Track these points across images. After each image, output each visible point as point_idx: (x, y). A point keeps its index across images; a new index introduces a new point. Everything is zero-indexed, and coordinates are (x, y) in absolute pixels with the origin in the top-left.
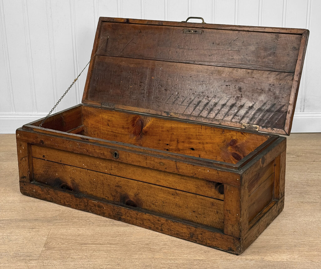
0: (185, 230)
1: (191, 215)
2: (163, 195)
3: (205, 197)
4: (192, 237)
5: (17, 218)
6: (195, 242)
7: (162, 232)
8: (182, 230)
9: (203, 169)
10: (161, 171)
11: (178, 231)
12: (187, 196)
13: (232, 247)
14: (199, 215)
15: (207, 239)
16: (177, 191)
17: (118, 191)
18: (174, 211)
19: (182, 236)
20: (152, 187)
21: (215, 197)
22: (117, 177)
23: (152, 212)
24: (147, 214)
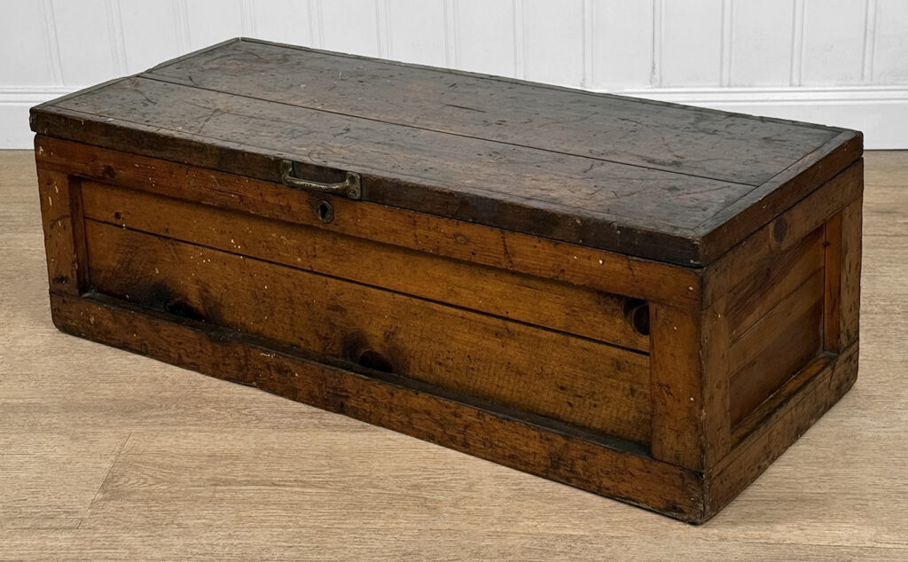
0: (534, 446)
1: (555, 398)
2: (467, 336)
3: (595, 344)
4: (558, 467)
5: (34, 401)
6: (566, 481)
7: (467, 450)
8: (527, 445)
9: (584, 257)
10: (458, 261)
11: (515, 448)
12: (540, 339)
13: (678, 501)
14: (577, 399)
15: (601, 474)
16: (511, 325)
17: (336, 323)
18: (502, 387)
19: (527, 464)
20: (435, 311)
21: (624, 343)
22: (333, 280)
23: (436, 389)
24: (422, 395)
